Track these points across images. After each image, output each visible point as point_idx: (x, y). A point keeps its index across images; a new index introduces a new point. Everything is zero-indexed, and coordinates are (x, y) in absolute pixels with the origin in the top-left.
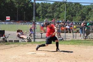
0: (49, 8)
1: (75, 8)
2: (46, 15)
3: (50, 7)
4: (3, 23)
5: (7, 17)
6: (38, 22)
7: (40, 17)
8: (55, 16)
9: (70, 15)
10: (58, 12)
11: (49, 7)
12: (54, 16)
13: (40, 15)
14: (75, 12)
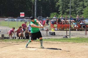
2: (67, 11)
4: (16, 20)
8: (77, 12)
10: (81, 7)
13: (59, 10)
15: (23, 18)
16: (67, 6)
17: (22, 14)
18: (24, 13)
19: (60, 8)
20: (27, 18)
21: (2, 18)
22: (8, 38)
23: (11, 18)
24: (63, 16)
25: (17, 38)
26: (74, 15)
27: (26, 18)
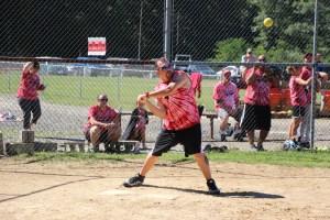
4: (70, 67)
5: (90, 40)
7: (256, 40)
13: (254, 29)
15: (102, 60)
17: (97, 45)
18: (103, 40)
19: (257, 18)
20: (117, 62)
21: (11, 60)
22: (50, 147)
23: (49, 61)
24: (271, 52)
25: (86, 149)
27: (112, 62)
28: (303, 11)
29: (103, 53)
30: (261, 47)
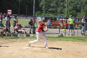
0: (52, 3)
1: (79, 4)
2: (49, 10)
3: (54, 2)
5: (8, 10)
6: (40, 17)
7: (43, 11)
9: (74, 11)
10: (61, 8)
11: (52, 1)
12: (57, 11)
13: (42, 9)
14: (80, 7)
16: (49, 5)
18: (11, 10)
19: (43, 7)
26: (56, 14)
28: (52, 6)
29: (11, 13)
30: (44, 13)
